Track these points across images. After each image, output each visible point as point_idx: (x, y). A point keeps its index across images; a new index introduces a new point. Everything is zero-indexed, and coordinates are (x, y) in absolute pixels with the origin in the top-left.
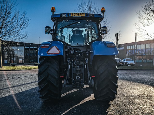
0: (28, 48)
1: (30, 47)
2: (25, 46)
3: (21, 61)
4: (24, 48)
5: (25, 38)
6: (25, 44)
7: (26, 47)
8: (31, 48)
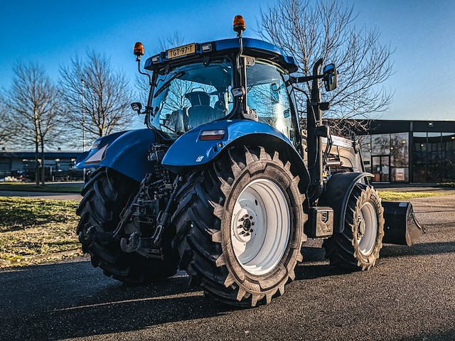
0: (423, 135)
1: (427, 132)
2: (411, 130)
3: (400, 177)
4: (411, 135)
5: (384, 108)
6: (412, 124)
7: (416, 134)
8: (431, 135)
